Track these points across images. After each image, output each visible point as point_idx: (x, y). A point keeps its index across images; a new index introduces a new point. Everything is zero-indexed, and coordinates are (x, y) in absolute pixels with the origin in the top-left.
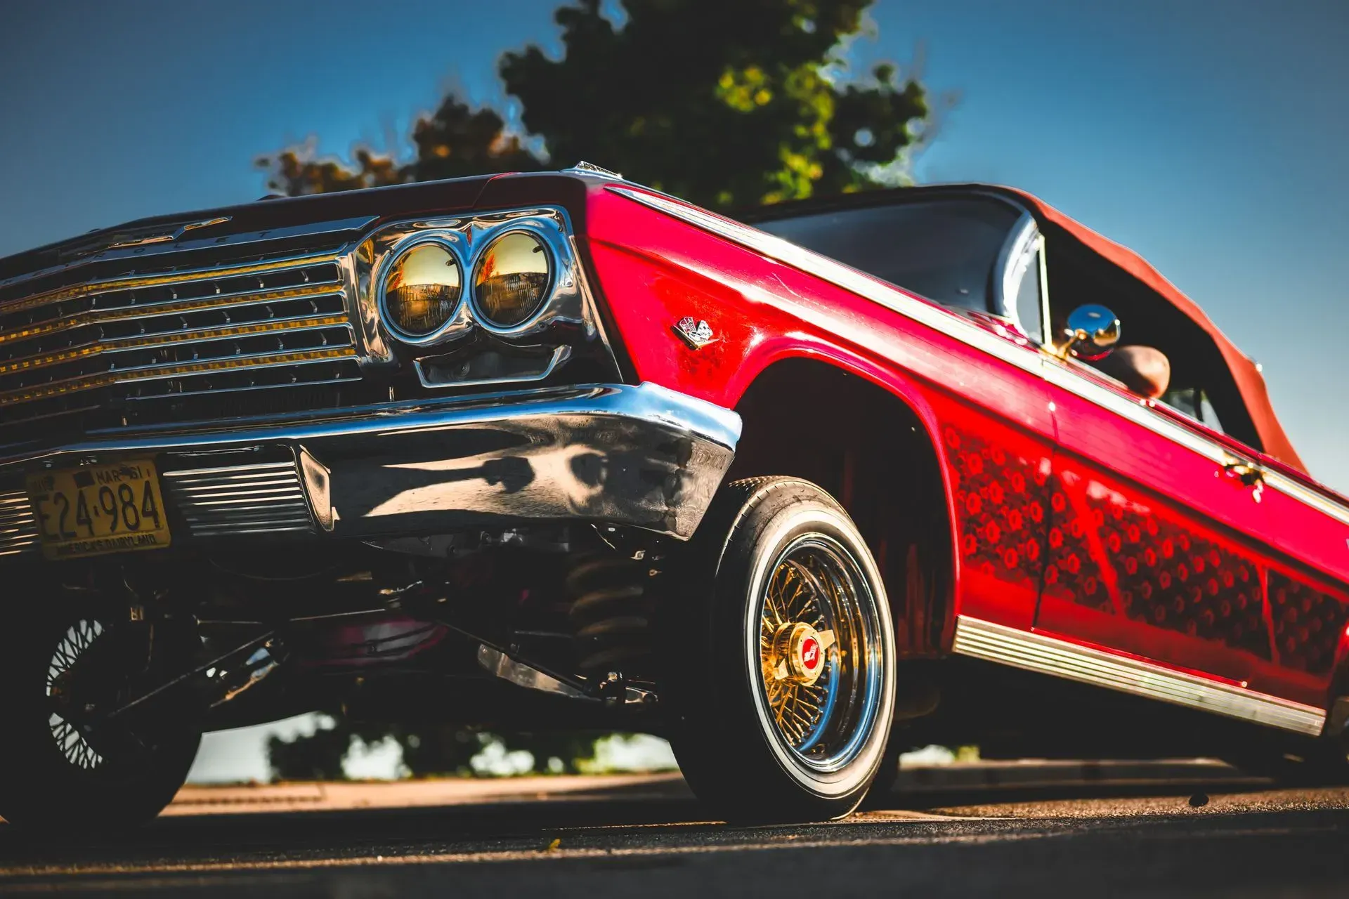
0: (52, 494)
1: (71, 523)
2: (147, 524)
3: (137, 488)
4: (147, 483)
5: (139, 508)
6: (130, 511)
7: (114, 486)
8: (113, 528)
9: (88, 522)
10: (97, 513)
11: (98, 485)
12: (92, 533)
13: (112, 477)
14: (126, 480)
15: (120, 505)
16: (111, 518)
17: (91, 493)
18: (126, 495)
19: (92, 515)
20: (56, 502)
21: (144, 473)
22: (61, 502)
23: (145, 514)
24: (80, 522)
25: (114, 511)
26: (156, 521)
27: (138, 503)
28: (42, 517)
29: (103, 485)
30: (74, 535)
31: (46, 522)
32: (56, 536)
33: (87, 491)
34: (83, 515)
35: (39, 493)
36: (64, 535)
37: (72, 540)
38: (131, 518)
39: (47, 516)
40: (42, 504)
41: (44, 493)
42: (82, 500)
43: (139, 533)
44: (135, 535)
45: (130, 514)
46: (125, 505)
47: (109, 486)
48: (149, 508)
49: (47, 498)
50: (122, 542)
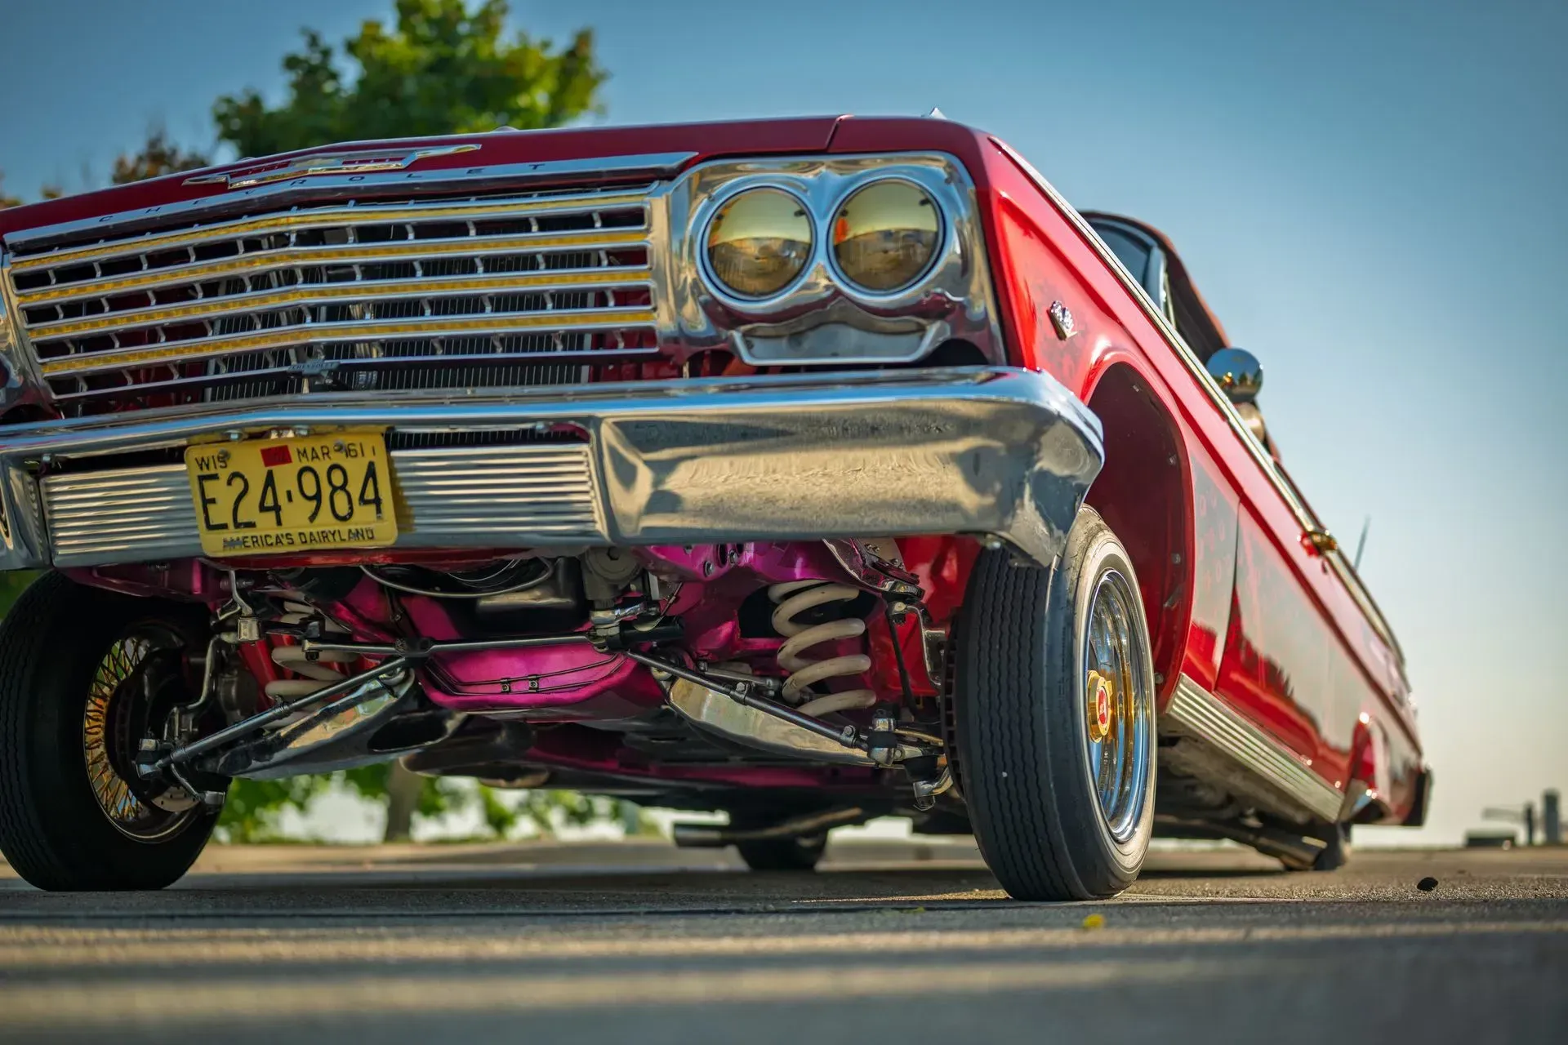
0: (224, 474)
1: (249, 510)
2: (364, 516)
3: (356, 470)
4: (371, 465)
5: (355, 497)
6: (341, 498)
7: (321, 467)
8: (312, 518)
9: (276, 508)
10: (290, 499)
11: (296, 464)
12: (279, 523)
13: (320, 455)
14: (339, 458)
15: (326, 490)
16: (314, 504)
17: (285, 475)
18: (338, 479)
19: (282, 500)
20: (229, 483)
21: (368, 451)
22: (238, 484)
23: (363, 501)
24: (263, 508)
25: (317, 497)
26: (379, 511)
27: (355, 489)
28: (207, 502)
29: (305, 463)
30: (251, 525)
31: (210, 507)
32: (224, 526)
33: (279, 471)
34: (269, 502)
35: (206, 472)
36: (237, 525)
37: (249, 532)
38: (342, 509)
39: (213, 501)
40: (207, 484)
41: (212, 471)
42: (270, 481)
43: (351, 526)
44: (344, 528)
45: (341, 500)
46: (335, 489)
47: (314, 464)
48: (370, 495)
49: (215, 477)
50: (324, 535)
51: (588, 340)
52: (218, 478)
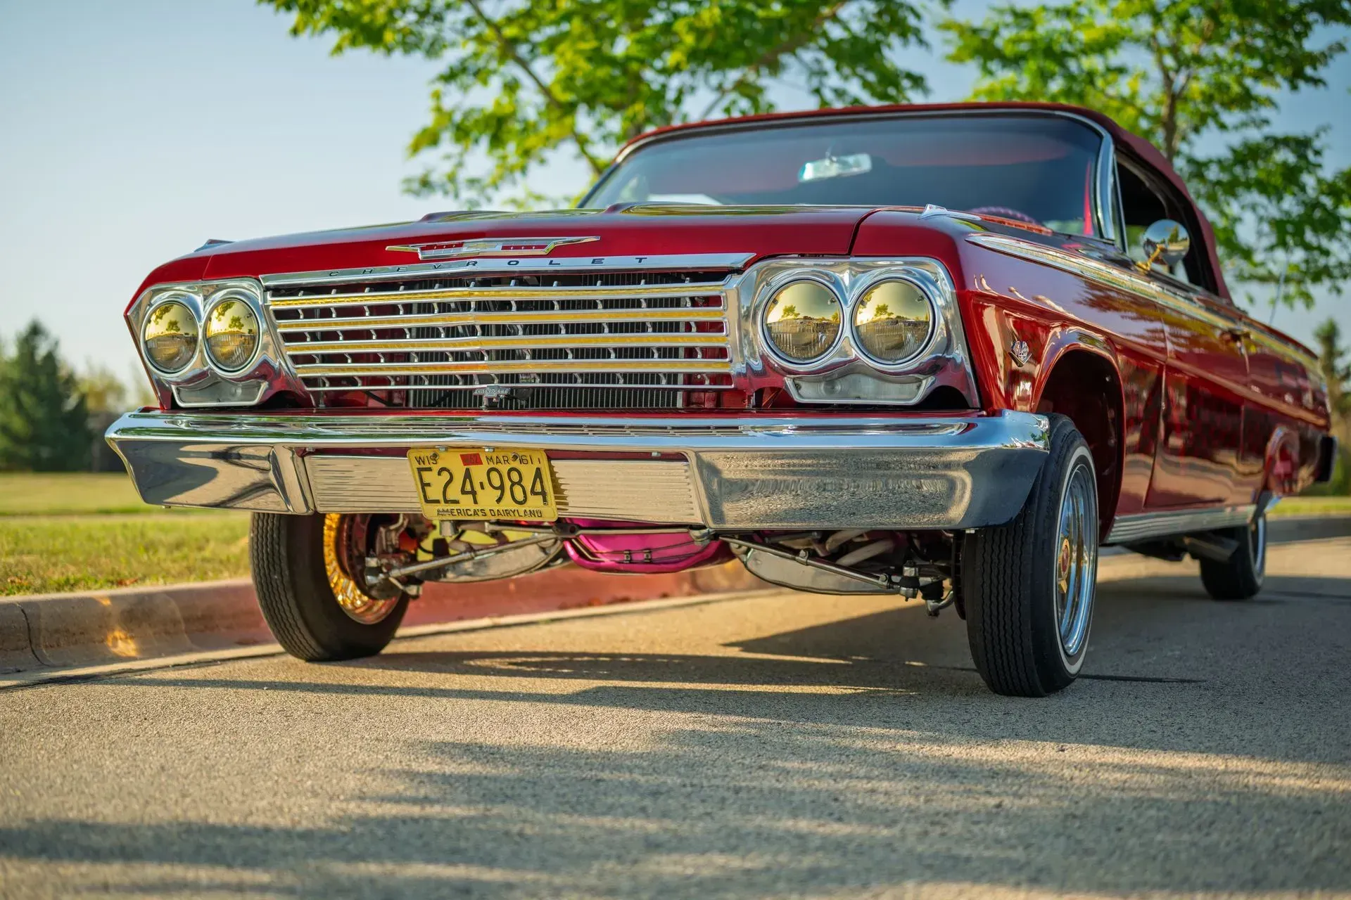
0: (436, 468)
1: (454, 492)
2: (535, 502)
3: (528, 473)
4: (538, 470)
5: (528, 489)
6: (517, 489)
7: (504, 468)
8: (499, 500)
9: (473, 493)
10: (482, 487)
11: (486, 466)
12: (476, 502)
13: (503, 462)
14: (516, 464)
15: (508, 484)
16: (499, 492)
17: (479, 472)
18: (515, 477)
19: (477, 487)
20: (439, 474)
21: (535, 461)
22: (446, 476)
23: (533, 492)
24: (463, 492)
25: (502, 488)
26: (545, 500)
27: (528, 483)
28: (424, 485)
29: (492, 465)
30: (456, 502)
31: (427, 489)
32: (438, 502)
33: (474, 469)
34: (468, 488)
35: (422, 466)
36: (446, 501)
37: (455, 507)
38: (520, 497)
39: (429, 485)
40: (424, 474)
41: (427, 466)
42: (468, 475)
43: (527, 507)
44: (521, 509)
45: (518, 491)
46: (513, 484)
47: (499, 466)
48: (538, 488)
49: (430, 469)
50: (507, 512)
51: (681, 378)
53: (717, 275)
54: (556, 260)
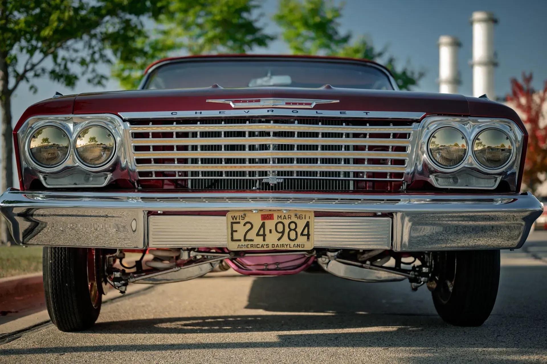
0: (243, 222)
2: (301, 240)
3: (301, 224)
4: (308, 222)
5: (299, 233)
6: (293, 233)
7: (286, 222)
8: (279, 239)
9: (264, 235)
10: (271, 232)
11: (276, 221)
12: (264, 240)
13: (287, 218)
14: (295, 219)
15: (287, 230)
16: (280, 235)
17: (270, 224)
18: (293, 226)
19: (267, 232)
20: (244, 225)
21: (308, 217)
22: (248, 226)
23: (302, 234)
24: (258, 235)
25: (283, 232)
26: (308, 238)
27: (300, 230)
28: (233, 231)
29: (280, 220)
30: (252, 240)
31: (234, 233)
32: (240, 240)
33: (267, 222)
34: (261, 232)
35: (235, 221)
36: (245, 240)
37: (251, 243)
38: (293, 236)
39: (236, 231)
40: (234, 225)
41: (238, 220)
42: (263, 226)
43: (296, 243)
44: (292, 243)
45: (293, 235)
46: (291, 230)
47: (284, 221)
48: (306, 232)
49: (239, 223)
50: (283, 245)
52: (240, 223)
53: (408, 122)
54: (319, 111)
